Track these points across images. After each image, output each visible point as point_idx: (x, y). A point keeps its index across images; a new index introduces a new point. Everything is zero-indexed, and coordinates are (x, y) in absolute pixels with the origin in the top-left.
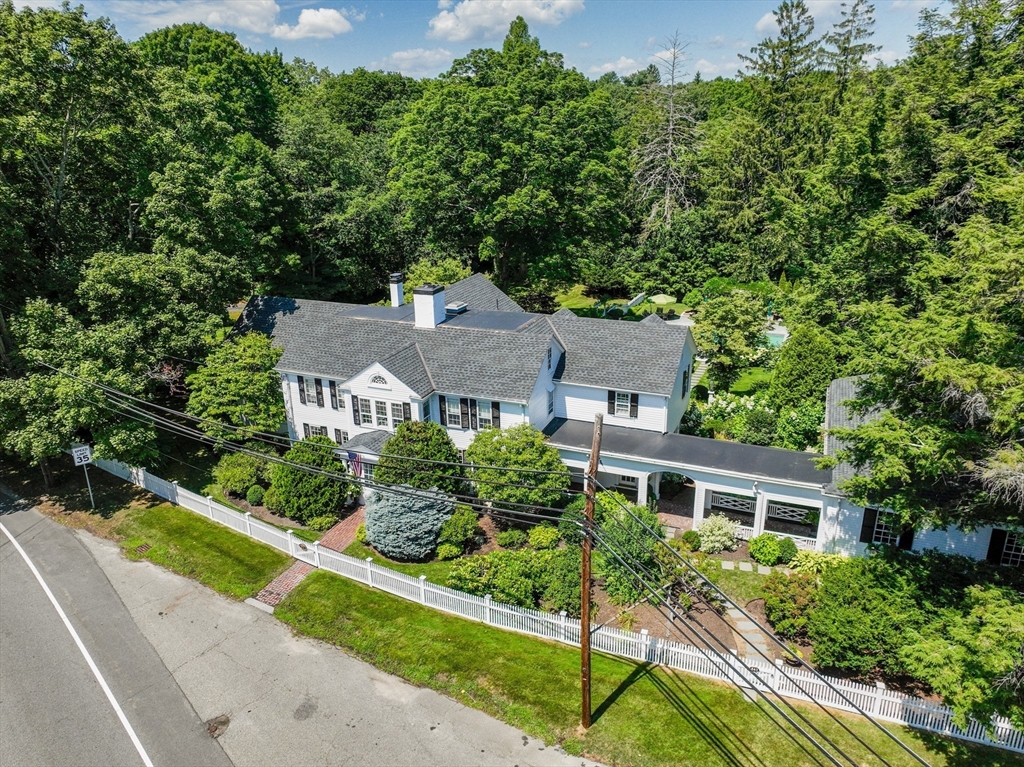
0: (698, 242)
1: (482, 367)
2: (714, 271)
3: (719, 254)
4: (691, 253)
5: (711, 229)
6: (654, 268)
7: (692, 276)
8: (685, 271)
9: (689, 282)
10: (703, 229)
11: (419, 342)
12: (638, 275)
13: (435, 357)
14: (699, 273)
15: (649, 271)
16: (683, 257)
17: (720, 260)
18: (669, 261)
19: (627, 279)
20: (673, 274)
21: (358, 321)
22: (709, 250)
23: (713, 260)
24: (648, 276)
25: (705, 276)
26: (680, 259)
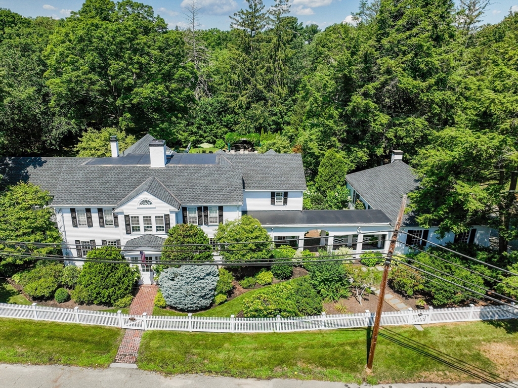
0: (216, 114)
1: (206, 187)
2: (227, 129)
3: (229, 120)
4: (213, 120)
5: (222, 108)
6: (195, 130)
7: (215, 133)
8: (211, 130)
9: (213, 136)
10: (219, 108)
11: (157, 176)
12: (186, 134)
13: (172, 184)
14: (219, 131)
15: (192, 131)
16: (209, 123)
17: (230, 124)
18: (202, 125)
19: (180, 136)
20: (205, 132)
21: (107, 167)
22: (223, 119)
23: (225, 124)
24: (192, 134)
25: (222, 132)
26: (208, 124)
